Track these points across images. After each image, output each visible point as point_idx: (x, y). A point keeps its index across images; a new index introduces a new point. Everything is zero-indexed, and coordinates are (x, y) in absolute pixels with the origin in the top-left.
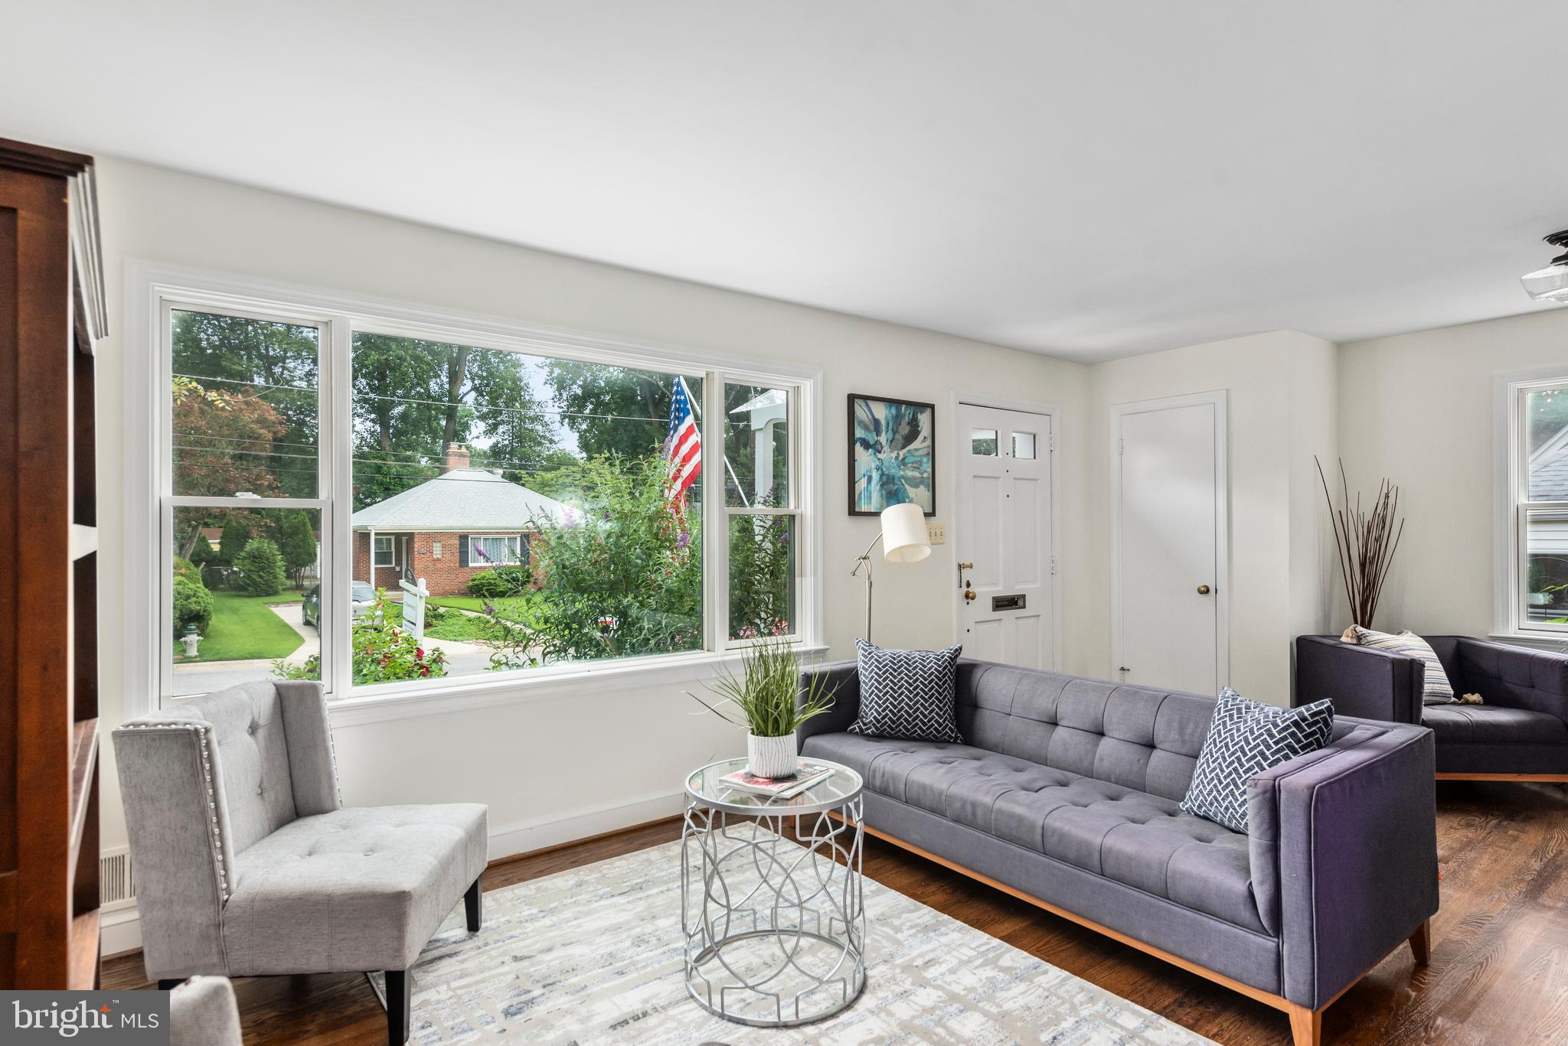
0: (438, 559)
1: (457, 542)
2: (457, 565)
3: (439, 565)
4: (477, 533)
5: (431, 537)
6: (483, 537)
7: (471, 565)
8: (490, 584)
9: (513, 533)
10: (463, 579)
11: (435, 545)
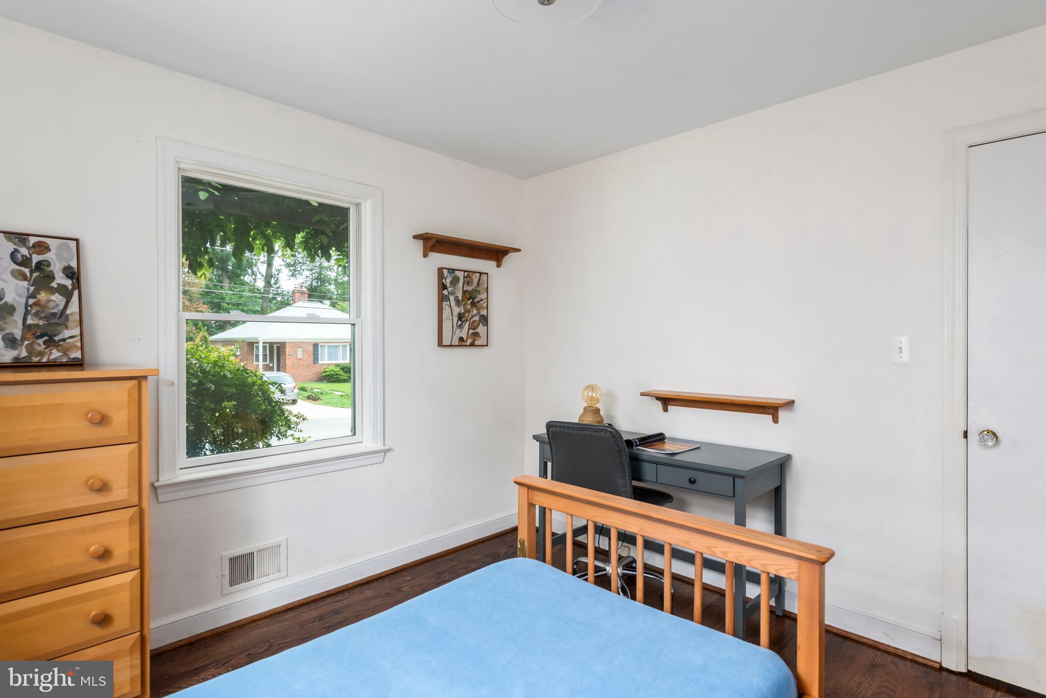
0: (300, 359)
1: (312, 348)
2: (312, 362)
3: (301, 363)
4: (324, 342)
5: (297, 345)
6: (327, 344)
7: (320, 362)
8: (337, 374)
9: (345, 342)
10: (316, 370)
11: (298, 349)
